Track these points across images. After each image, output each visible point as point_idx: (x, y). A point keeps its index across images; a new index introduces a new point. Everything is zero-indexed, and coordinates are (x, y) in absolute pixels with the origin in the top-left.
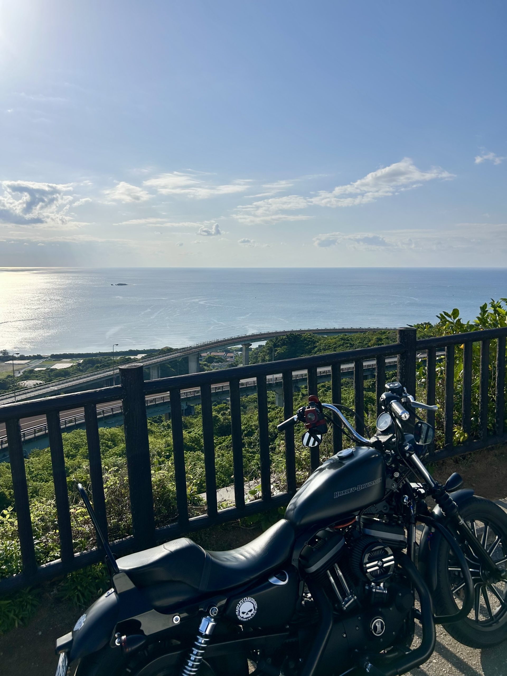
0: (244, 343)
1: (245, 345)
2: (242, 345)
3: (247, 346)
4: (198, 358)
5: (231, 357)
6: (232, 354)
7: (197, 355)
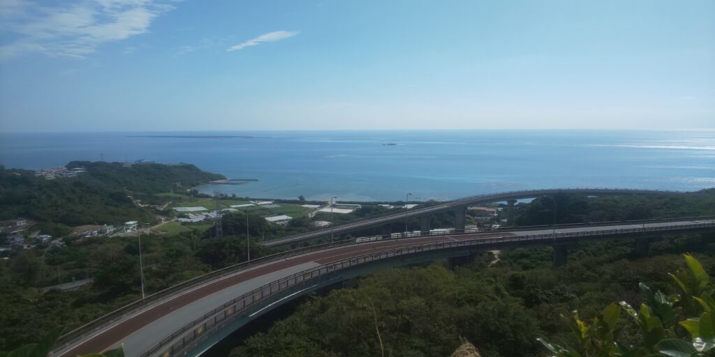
5: (493, 213)
6: (493, 210)
7: (464, 208)
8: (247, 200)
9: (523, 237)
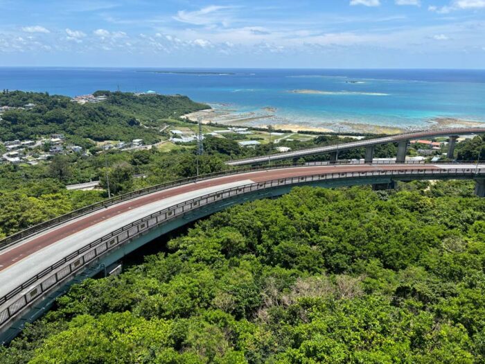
0: (451, 135)
2: (449, 137)
3: (453, 138)
4: (406, 144)
5: (437, 146)
6: (438, 144)
7: (406, 141)
9: (444, 170)
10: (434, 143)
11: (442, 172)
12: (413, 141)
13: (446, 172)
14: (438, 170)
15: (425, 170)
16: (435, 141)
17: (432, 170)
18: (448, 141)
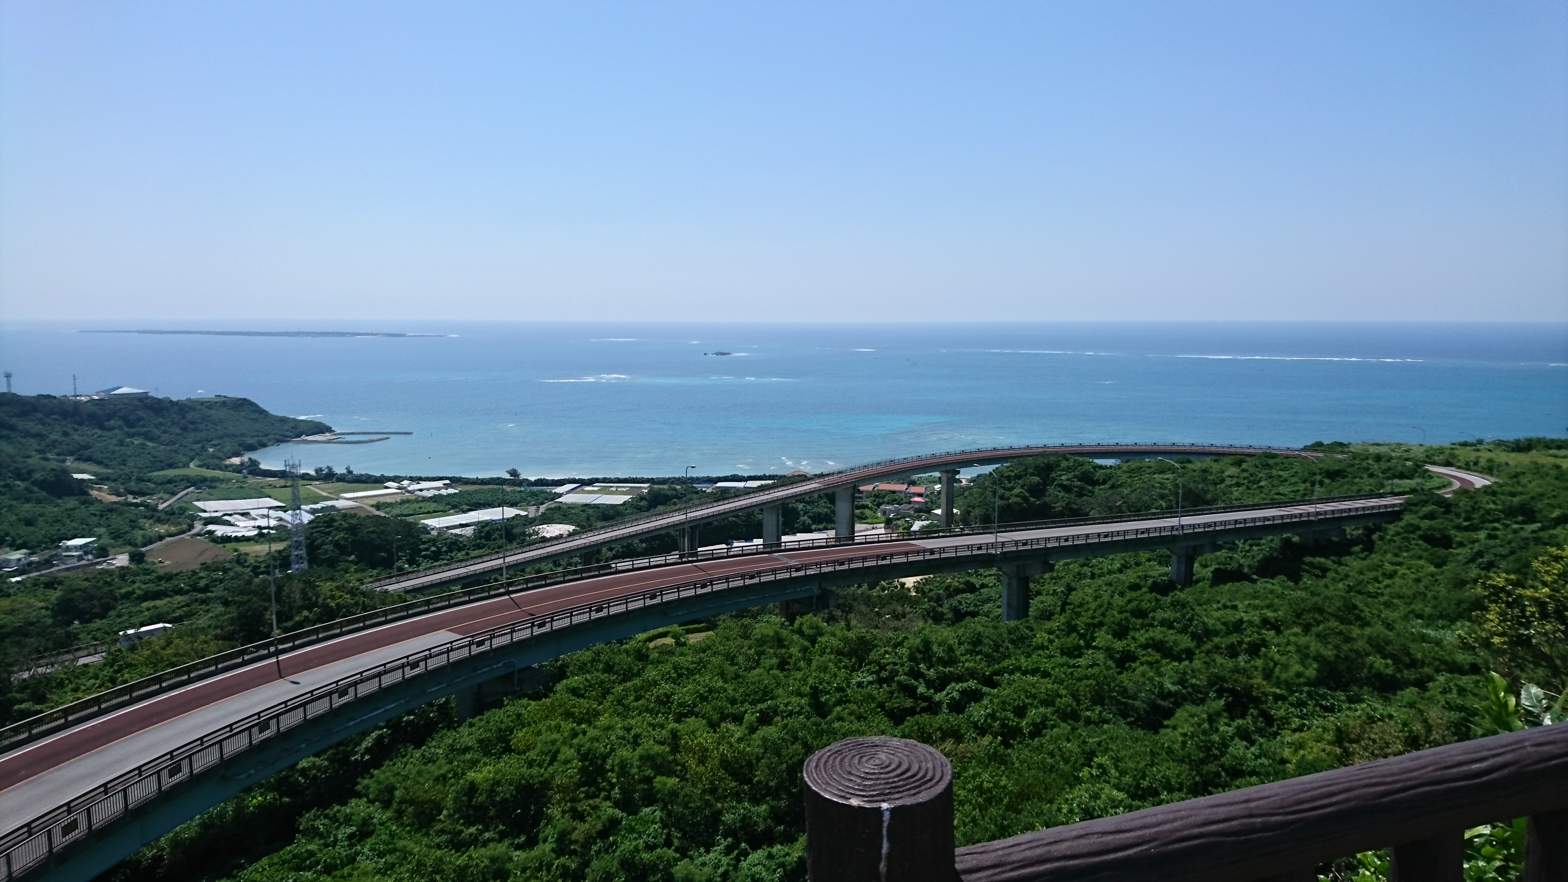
0: (944, 469)
1: (947, 472)
2: (941, 472)
3: (950, 475)
4: (853, 495)
5: (920, 495)
6: (920, 489)
7: (853, 487)
8: (379, 481)
9: (932, 552)
10: (913, 489)
11: (928, 557)
12: (869, 488)
13: (936, 556)
14: (918, 552)
15: (892, 555)
16: (913, 483)
17: (906, 554)
18: (940, 481)
